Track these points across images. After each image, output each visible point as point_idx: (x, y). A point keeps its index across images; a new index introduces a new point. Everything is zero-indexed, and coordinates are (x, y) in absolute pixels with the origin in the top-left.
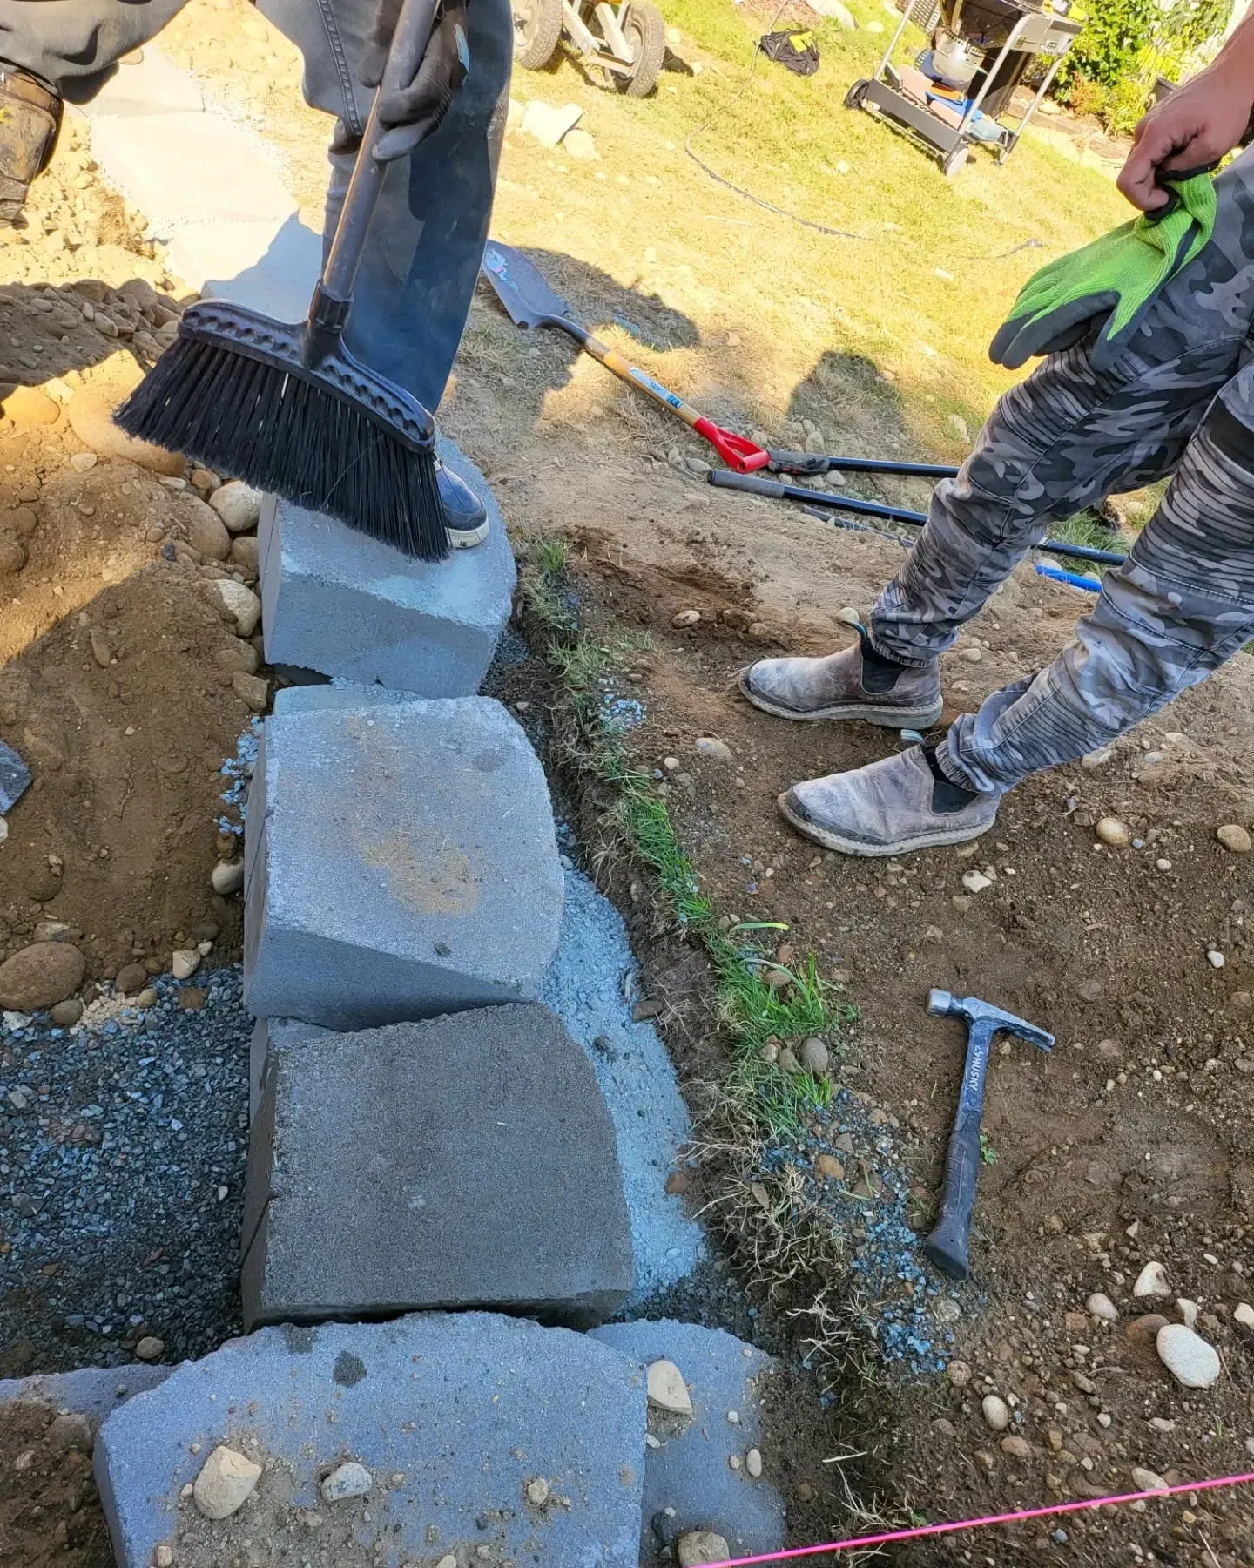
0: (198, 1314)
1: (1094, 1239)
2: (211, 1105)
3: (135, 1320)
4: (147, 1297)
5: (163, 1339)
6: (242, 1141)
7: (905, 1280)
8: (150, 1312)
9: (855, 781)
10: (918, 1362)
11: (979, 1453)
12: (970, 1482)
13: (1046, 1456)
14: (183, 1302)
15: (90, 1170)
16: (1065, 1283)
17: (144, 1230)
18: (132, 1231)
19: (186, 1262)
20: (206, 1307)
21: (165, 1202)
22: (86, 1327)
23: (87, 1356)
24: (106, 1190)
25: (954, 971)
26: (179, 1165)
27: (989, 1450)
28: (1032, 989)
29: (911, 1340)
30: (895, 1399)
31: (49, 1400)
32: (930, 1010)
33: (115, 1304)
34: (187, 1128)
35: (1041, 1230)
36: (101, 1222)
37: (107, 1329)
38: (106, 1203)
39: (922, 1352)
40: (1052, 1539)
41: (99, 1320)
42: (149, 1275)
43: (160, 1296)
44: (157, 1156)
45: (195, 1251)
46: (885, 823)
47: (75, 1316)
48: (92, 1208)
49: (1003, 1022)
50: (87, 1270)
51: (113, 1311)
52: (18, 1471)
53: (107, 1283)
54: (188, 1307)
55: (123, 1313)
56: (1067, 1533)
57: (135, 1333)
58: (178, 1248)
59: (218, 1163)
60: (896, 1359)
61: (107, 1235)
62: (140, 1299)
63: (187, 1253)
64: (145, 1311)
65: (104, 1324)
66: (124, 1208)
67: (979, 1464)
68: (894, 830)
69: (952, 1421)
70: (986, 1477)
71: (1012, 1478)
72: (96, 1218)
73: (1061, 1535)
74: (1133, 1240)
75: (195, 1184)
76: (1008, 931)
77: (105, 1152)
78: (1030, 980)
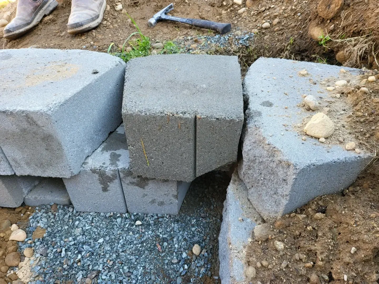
0: (186, 233)
1: (224, 12)
2: (96, 227)
3: (184, 255)
4: (176, 251)
5: (194, 245)
6: (118, 215)
7: (228, 39)
8: (182, 249)
9: (75, 11)
10: (251, 38)
11: (275, 30)
12: (282, 33)
13: (279, 16)
14: (180, 238)
15: (110, 275)
16: (234, 17)
17: (146, 252)
18: (146, 257)
19: (164, 236)
20: (184, 230)
21: (136, 244)
22: (183, 276)
23: (196, 275)
24: (123, 268)
25: (143, 20)
26: (120, 240)
27: (275, 28)
28: (155, 7)
29: (245, 39)
30: (257, 46)
31: (244, 247)
32: (153, 24)
33: (176, 264)
34: (104, 237)
35: (219, 19)
36: (137, 270)
37: (186, 267)
38: (129, 268)
39: (248, 37)
40: (299, 16)
41: (182, 269)
42: (167, 250)
43: (176, 246)
44: (112, 249)
45: (160, 233)
46: (93, 10)
47: (178, 280)
48: (129, 274)
49: (163, 12)
50: (158, 276)
51: (179, 265)
52: (285, 247)
53: (166, 267)
54: (183, 236)
55: (180, 261)
56: (299, 13)
57: (190, 255)
58: (158, 239)
59: (125, 225)
60: (249, 43)
61: (144, 267)
62: (176, 253)
63: (161, 235)
64: (181, 251)
65: (184, 268)
66: (133, 261)
67: (278, 30)
68: (97, 10)
69: (266, 35)
70: (281, 29)
71: (283, 24)
72: (135, 272)
73: (299, 14)
74: (227, 4)
75: (131, 233)
76: (137, 6)
77: (103, 269)
78: (153, 7)
